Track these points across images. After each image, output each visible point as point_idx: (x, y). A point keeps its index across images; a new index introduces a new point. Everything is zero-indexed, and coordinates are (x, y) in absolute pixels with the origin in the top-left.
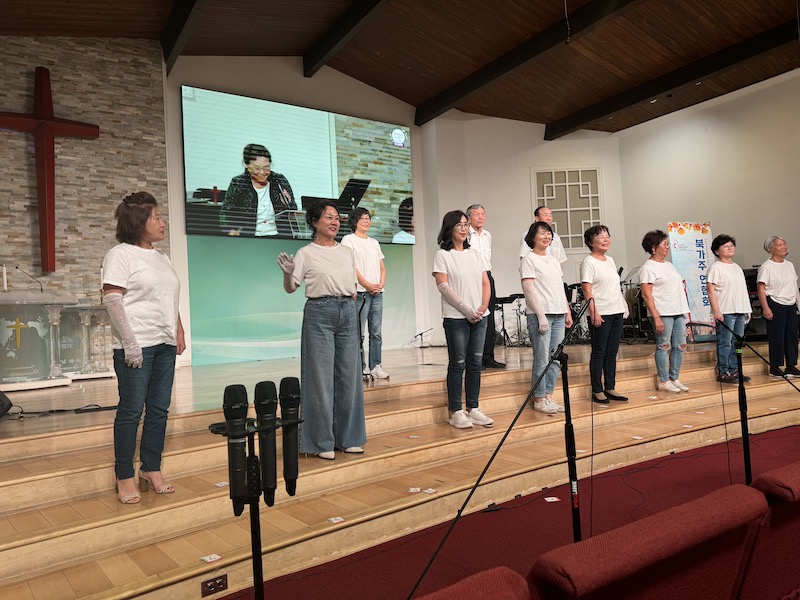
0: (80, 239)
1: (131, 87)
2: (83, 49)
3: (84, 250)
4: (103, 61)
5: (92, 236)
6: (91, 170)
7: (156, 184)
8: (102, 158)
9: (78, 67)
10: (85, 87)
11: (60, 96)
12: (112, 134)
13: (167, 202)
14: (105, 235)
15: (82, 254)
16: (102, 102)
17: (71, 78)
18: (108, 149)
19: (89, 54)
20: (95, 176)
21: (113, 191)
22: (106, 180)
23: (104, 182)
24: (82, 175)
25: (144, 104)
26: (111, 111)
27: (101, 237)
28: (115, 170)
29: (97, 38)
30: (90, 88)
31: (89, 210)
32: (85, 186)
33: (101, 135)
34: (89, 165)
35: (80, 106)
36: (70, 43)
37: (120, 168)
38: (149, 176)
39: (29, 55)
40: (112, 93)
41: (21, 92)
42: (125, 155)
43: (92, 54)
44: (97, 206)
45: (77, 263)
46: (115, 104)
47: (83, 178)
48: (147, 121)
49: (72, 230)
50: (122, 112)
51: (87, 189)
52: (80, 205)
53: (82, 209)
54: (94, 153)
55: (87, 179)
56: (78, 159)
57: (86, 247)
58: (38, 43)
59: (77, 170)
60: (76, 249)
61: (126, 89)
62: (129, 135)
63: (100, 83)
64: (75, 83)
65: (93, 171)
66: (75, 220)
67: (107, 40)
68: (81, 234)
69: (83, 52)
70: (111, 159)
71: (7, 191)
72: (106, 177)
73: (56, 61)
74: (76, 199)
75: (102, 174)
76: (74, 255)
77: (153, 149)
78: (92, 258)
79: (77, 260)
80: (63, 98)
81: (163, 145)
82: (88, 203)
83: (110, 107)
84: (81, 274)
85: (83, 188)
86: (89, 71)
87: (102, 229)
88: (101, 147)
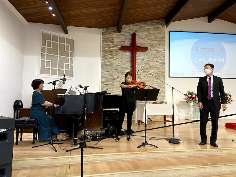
1: (156, 35)
2: (144, 26)
4: (149, 28)
5: (144, 79)
7: (161, 63)
8: (148, 57)
9: (143, 31)
10: (144, 36)
11: (138, 40)
12: (150, 49)
13: (164, 69)
16: (148, 40)
17: (141, 34)
18: (149, 54)
19: (146, 27)
20: (145, 62)
21: (150, 66)
22: (148, 63)
24: (142, 62)
25: (159, 39)
26: (150, 42)
28: (151, 60)
29: (148, 22)
30: (145, 37)
33: (148, 50)
35: (143, 42)
36: (141, 25)
37: (152, 59)
38: (160, 61)
39: (131, 30)
40: (151, 37)
41: (129, 40)
42: (154, 55)
46: (151, 40)
48: (160, 44)
49: (139, 78)
50: (153, 43)
51: (143, 66)
53: (142, 72)
54: (145, 55)
56: (141, 57)
58: (133, 26)
59: (141, 60)
61: (155, 36)
62: (155, 49)
63: (148, 35)
64: (142, 36)
65: (145, 60)
66: (140, 75)
67: (150, 22)
70: (150, 57)
71: (125, 67)
72: (148, 62)
73: (137, 30)
75: (147, 61)
77: (161, 53)
80: (139, 41)
81: (164, 51)
83: (150, 41)
85: (142, 66)
86: (145, 32)
87: (147, 77)
88: (147, 53)
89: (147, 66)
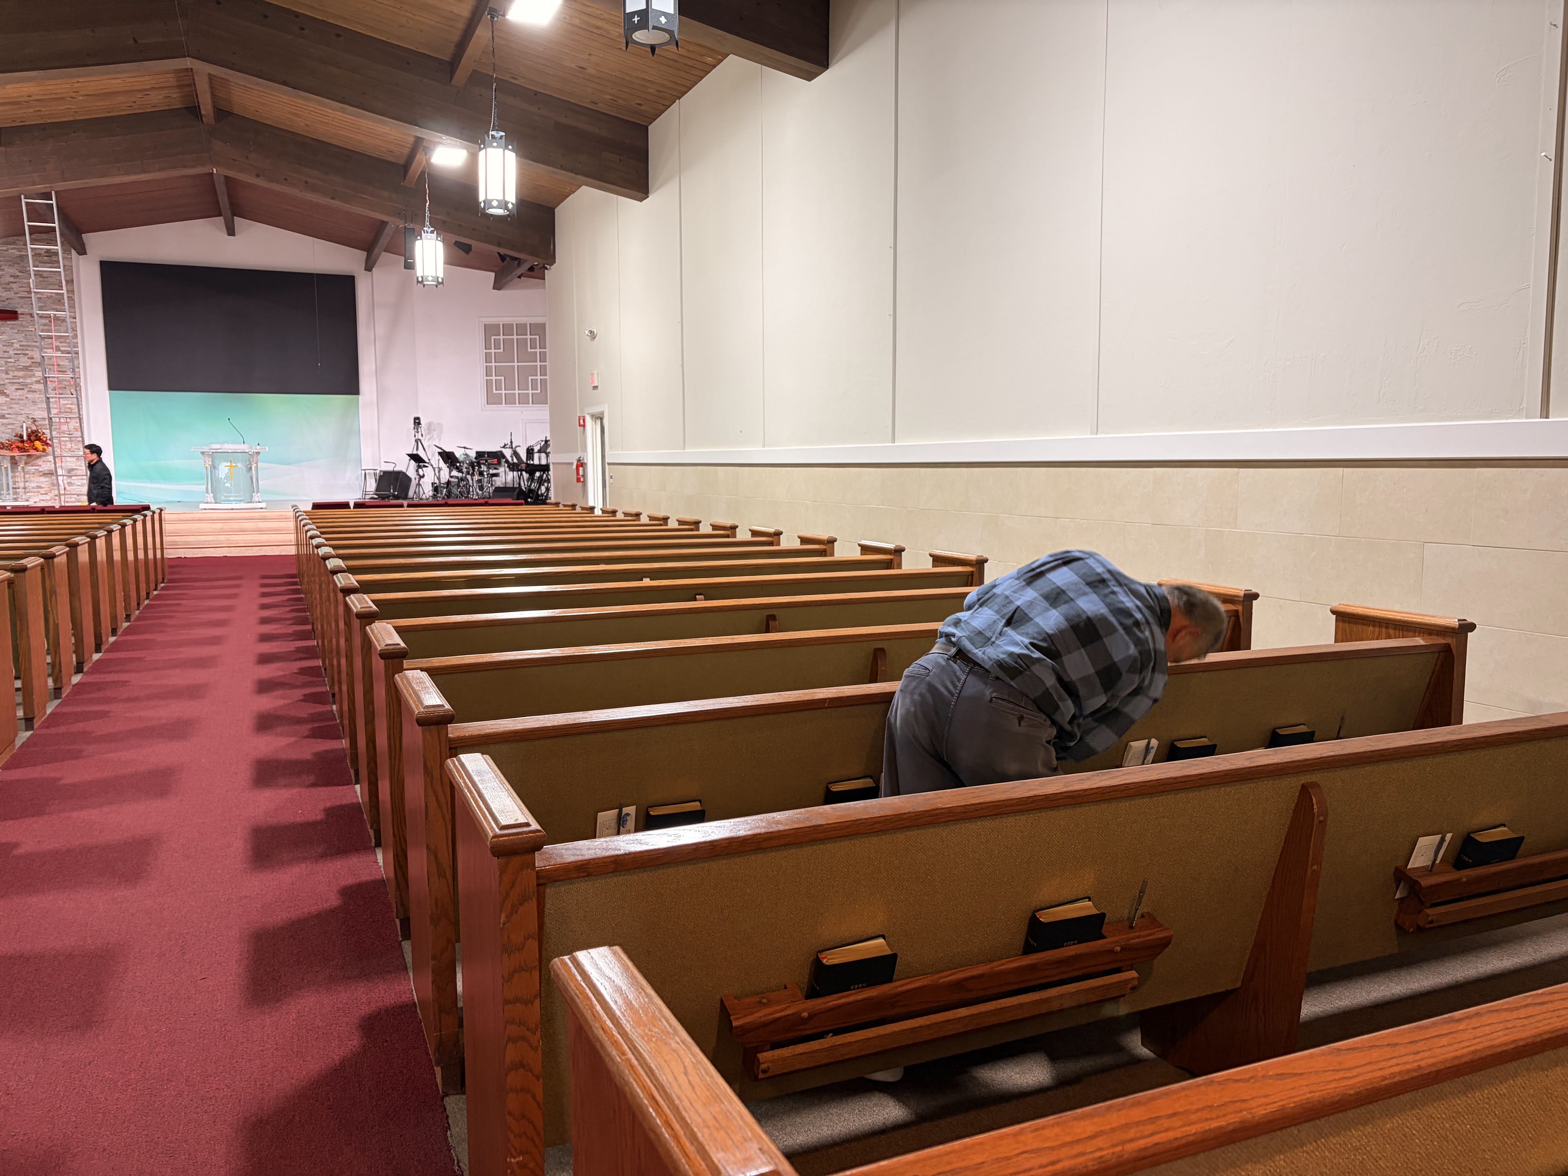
0: (8, 399)
2: (5, 248)
3: (11, 408)
5: (18, 397)
6: (15, 345)
8: (23, 335)
9: (2, 263)
13: (78, 367)
14: (27, 396)
15: (10, 411)
16: (21, 289)
18: (28, 327)
19: (10, 251)
20: (18, 350)
21: (33, 360)
22: (27, 352)
23: (25, 354)
24: (8, 350)
27: (24, 398)
28: (34, 344)
29: (15, 238)
30: (12, 279)
31: (15, 377)
32: (10, 358)
33: (20, 316)
34: (13, 341)
35: (5, 295)
38: (63, 346)
43: (13, 251)
44: (21, 374)
45: (7, 418)
47: (8, 352)
51: (12, 360)
52: (7, 374)
53: (9, 376)
54: (16, 331)
55: (11, 352)
56: (4, 337)
57: (13, 406)
59: (3, 346)
60: (5, 408)
61: (41, 276)
63: (20, 274)
65: (16, 346)
66: (4, 385)
68: (8, 395)
69: (5, 250)
70: (31, 335)
72: (27, 350)
74: (3, 368)
75: (23, 348)
76: (4, 412)
77: (66, 324)
78: (17, 414)
79: (7, 416)
81: (74, 320)
82: (13, 371)
83: (28, 292)
84: (9, 427)
85: (9, 360)
86: (10, 265)
87: (25, 391)
88: (22, 326)
89: (24, 361)
